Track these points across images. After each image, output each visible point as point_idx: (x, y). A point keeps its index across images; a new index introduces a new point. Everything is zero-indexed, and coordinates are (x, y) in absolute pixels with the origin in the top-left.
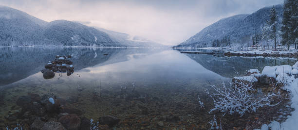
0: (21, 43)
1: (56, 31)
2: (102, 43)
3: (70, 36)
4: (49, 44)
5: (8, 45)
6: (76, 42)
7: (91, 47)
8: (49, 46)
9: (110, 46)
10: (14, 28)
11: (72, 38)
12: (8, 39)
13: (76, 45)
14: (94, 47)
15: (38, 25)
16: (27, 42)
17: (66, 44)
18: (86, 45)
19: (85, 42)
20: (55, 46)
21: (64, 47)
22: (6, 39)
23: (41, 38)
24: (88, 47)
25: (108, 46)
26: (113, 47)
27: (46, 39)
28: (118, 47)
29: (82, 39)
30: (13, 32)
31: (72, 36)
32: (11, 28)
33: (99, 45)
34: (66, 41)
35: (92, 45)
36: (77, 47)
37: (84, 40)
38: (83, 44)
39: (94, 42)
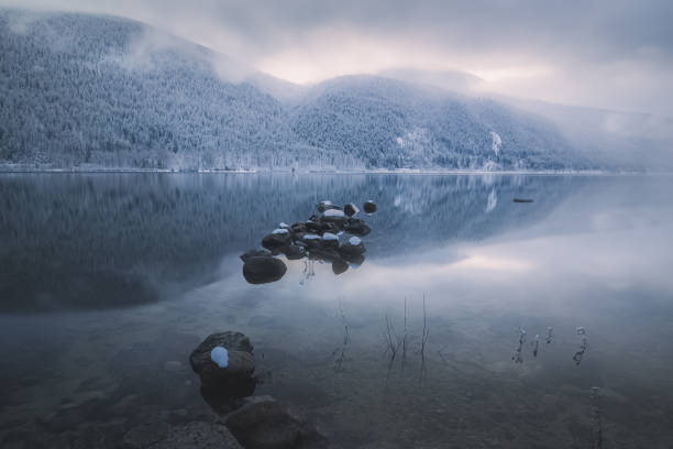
0: (209, 161)
1: (339, 115)
2: (524, 155)
3: (390, 134)
4: (311, 160)
5: (160, 165)
6: (414, 153)
7: (473, 172)
8: (313, 168)
9: (561, 167)
10: (182, 106)
11: (400, 140)
12: (157, 145)
13: (414, 163)
14: (488, 172)
15: (269, 96)
16: (229, 155)
17: (374, 163)
18: (456, 166)
19: (451, 155)
20: (333, 168)
21: (367, 171)
22: (149, 145)
23: (282, 144)
24: (461, 172)
25: (548, 167)
26: (573, 172)
27: (300, 145)
28: (598, 173)
29: (436, 146)
30: (176, 121)
31: (398, 135)
32: (169, 105)
33: (507, 163)
34: (377, 150)
35: (480, 164)
36: (417, 171)
37: (449, 147)
38: (442, 161)
39: (488, 154)
